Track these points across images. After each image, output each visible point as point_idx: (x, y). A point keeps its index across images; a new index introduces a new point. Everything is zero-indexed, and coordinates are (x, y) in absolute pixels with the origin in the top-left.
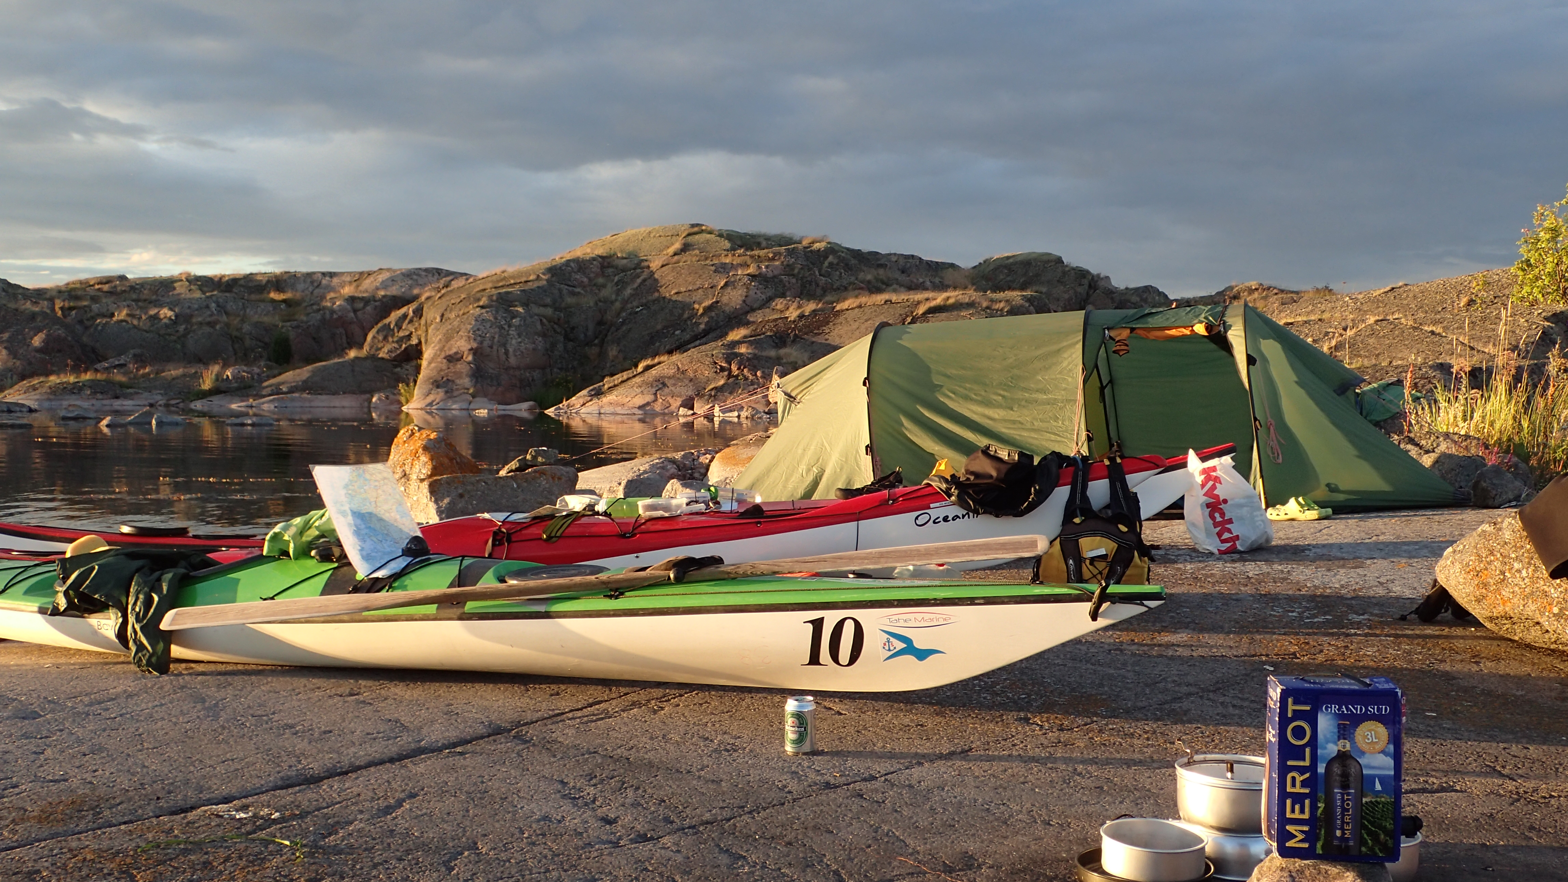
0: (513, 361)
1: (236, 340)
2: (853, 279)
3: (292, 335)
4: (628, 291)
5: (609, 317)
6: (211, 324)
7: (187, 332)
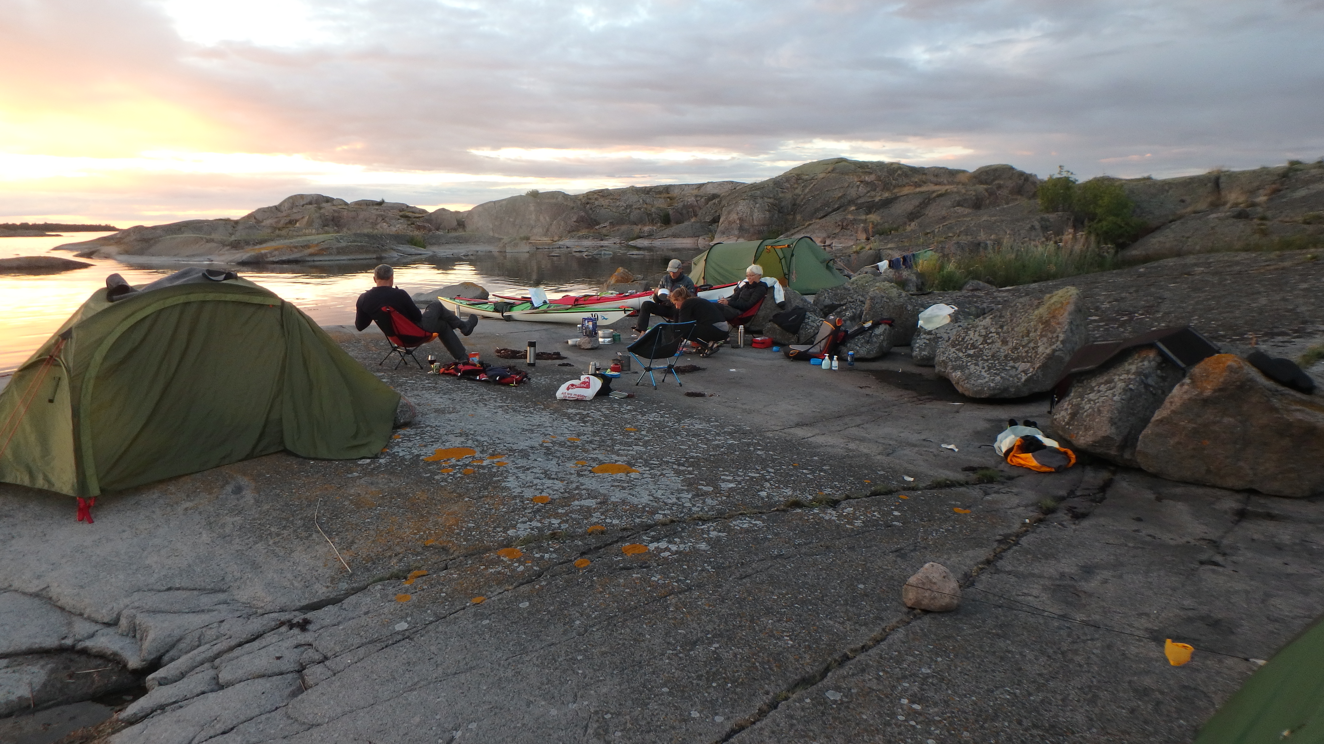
0: (755, 223)
1: (649, 215)
2: (908, 181)
3: (671, 212)
4: (807, 190)
5: (798, 202)
6: (639, 209)
7: (630, 212)
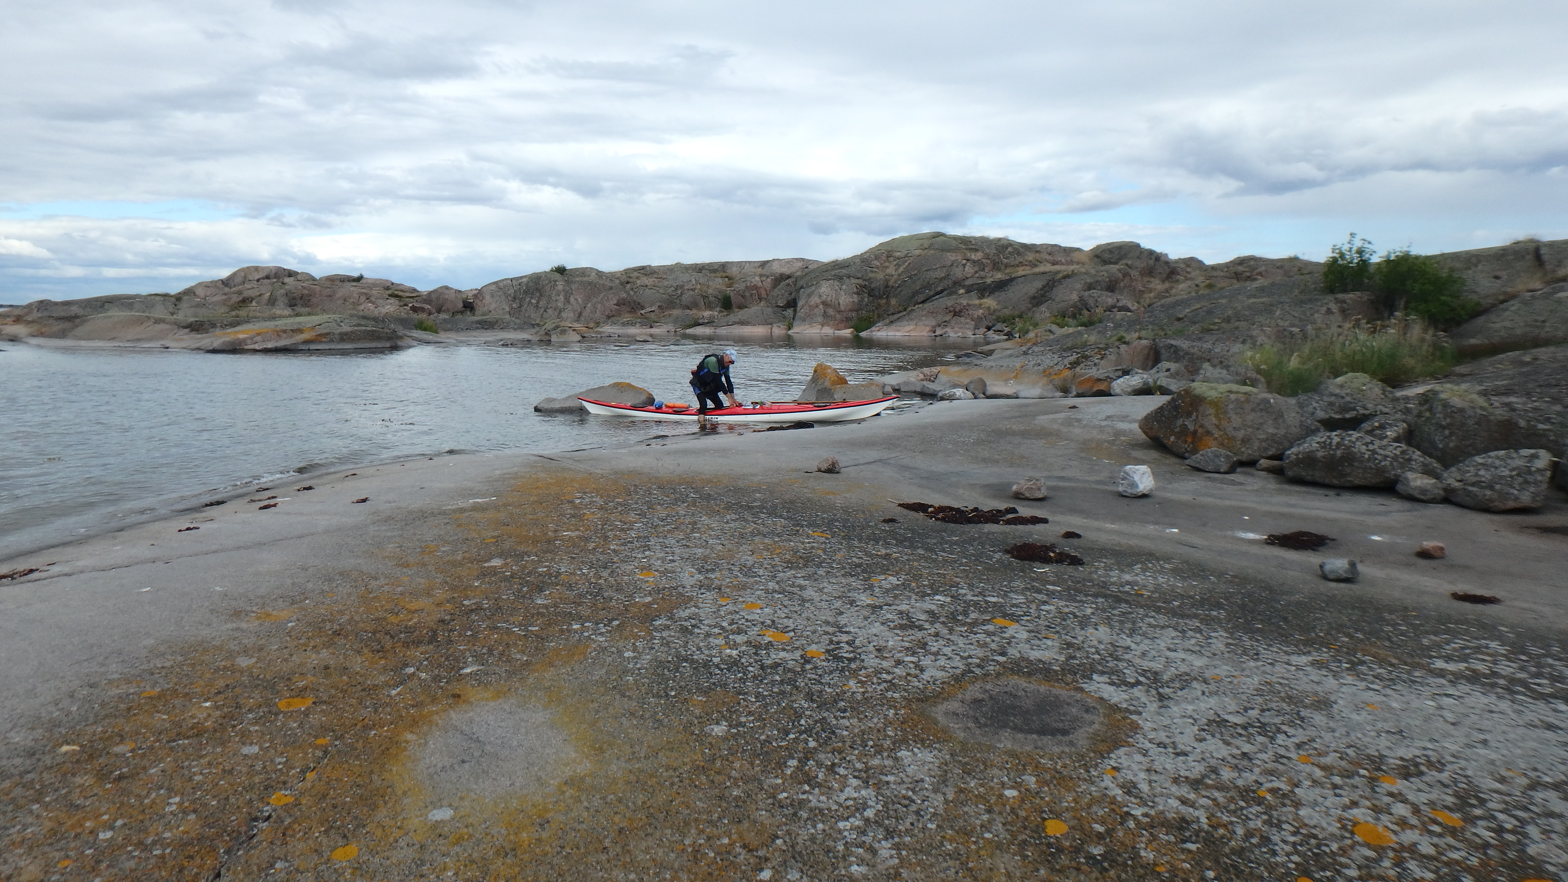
0: (842, 307)
1: (705, 297)
3: (732, 294)
4: (901, 269)
7: (682, 294)
